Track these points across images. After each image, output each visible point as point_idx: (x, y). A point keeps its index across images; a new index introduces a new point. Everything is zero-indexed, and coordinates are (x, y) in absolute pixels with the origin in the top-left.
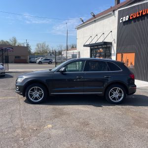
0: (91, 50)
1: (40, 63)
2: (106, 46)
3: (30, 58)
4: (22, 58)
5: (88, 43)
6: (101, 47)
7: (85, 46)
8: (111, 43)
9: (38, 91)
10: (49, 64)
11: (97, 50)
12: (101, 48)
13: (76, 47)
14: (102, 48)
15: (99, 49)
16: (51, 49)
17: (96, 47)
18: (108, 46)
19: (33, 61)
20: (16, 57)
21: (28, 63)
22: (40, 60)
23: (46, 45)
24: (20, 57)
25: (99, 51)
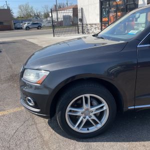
1: (28, 28)
3: (15, 23)
4: (5, 24)
9: (92, 106)
10: (38, 29)
11: (111, 2)
16: (36, 12)
19: (18, 27)
21: (13, 30)
22: (26, 25)
23: (30, 6)
24: (2, 23)
25: (114, 4)
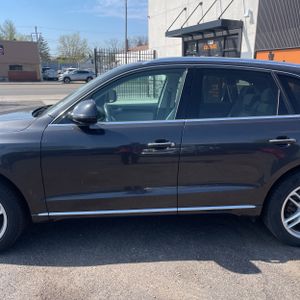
0: (186, 46)
1: (67, 80)
2: (225, 33)
3: (44, 70)
4: (26, 69)
5: (176, 27)
6: (212, 35)
7: (169, 34)
8: (240, 25)
10: (87, 82)
11: (200, 45)
12: (210, 39)
13: (147, 44)
14: (214, 39)
15: (205, 41)
17: (200, 37)
18: (231, 32)
20: (12, 67)
21: (39, 81)
22: (66, 73)
23: (82, 39)
24: (20, 67)
25: (206, 48)
